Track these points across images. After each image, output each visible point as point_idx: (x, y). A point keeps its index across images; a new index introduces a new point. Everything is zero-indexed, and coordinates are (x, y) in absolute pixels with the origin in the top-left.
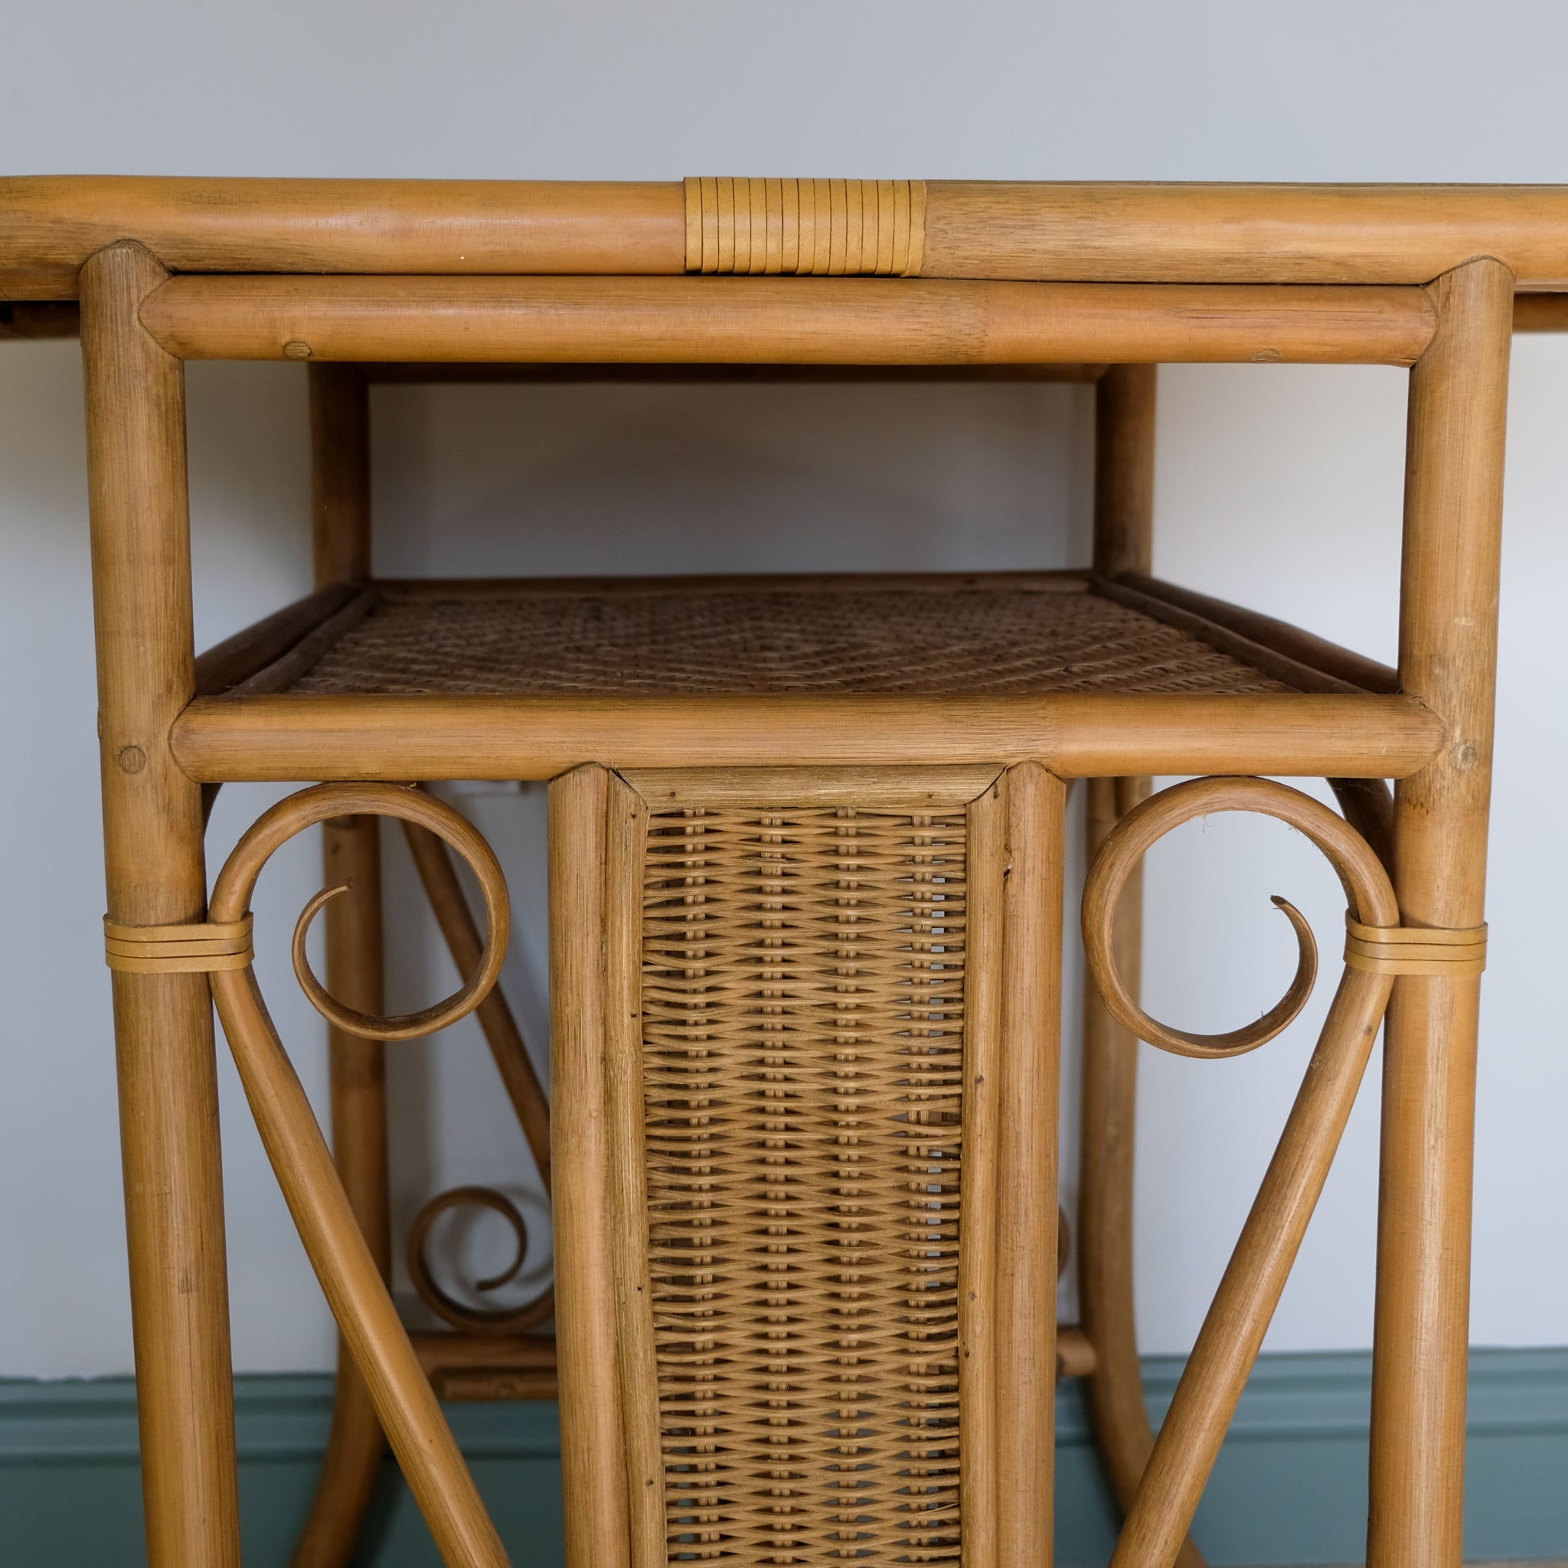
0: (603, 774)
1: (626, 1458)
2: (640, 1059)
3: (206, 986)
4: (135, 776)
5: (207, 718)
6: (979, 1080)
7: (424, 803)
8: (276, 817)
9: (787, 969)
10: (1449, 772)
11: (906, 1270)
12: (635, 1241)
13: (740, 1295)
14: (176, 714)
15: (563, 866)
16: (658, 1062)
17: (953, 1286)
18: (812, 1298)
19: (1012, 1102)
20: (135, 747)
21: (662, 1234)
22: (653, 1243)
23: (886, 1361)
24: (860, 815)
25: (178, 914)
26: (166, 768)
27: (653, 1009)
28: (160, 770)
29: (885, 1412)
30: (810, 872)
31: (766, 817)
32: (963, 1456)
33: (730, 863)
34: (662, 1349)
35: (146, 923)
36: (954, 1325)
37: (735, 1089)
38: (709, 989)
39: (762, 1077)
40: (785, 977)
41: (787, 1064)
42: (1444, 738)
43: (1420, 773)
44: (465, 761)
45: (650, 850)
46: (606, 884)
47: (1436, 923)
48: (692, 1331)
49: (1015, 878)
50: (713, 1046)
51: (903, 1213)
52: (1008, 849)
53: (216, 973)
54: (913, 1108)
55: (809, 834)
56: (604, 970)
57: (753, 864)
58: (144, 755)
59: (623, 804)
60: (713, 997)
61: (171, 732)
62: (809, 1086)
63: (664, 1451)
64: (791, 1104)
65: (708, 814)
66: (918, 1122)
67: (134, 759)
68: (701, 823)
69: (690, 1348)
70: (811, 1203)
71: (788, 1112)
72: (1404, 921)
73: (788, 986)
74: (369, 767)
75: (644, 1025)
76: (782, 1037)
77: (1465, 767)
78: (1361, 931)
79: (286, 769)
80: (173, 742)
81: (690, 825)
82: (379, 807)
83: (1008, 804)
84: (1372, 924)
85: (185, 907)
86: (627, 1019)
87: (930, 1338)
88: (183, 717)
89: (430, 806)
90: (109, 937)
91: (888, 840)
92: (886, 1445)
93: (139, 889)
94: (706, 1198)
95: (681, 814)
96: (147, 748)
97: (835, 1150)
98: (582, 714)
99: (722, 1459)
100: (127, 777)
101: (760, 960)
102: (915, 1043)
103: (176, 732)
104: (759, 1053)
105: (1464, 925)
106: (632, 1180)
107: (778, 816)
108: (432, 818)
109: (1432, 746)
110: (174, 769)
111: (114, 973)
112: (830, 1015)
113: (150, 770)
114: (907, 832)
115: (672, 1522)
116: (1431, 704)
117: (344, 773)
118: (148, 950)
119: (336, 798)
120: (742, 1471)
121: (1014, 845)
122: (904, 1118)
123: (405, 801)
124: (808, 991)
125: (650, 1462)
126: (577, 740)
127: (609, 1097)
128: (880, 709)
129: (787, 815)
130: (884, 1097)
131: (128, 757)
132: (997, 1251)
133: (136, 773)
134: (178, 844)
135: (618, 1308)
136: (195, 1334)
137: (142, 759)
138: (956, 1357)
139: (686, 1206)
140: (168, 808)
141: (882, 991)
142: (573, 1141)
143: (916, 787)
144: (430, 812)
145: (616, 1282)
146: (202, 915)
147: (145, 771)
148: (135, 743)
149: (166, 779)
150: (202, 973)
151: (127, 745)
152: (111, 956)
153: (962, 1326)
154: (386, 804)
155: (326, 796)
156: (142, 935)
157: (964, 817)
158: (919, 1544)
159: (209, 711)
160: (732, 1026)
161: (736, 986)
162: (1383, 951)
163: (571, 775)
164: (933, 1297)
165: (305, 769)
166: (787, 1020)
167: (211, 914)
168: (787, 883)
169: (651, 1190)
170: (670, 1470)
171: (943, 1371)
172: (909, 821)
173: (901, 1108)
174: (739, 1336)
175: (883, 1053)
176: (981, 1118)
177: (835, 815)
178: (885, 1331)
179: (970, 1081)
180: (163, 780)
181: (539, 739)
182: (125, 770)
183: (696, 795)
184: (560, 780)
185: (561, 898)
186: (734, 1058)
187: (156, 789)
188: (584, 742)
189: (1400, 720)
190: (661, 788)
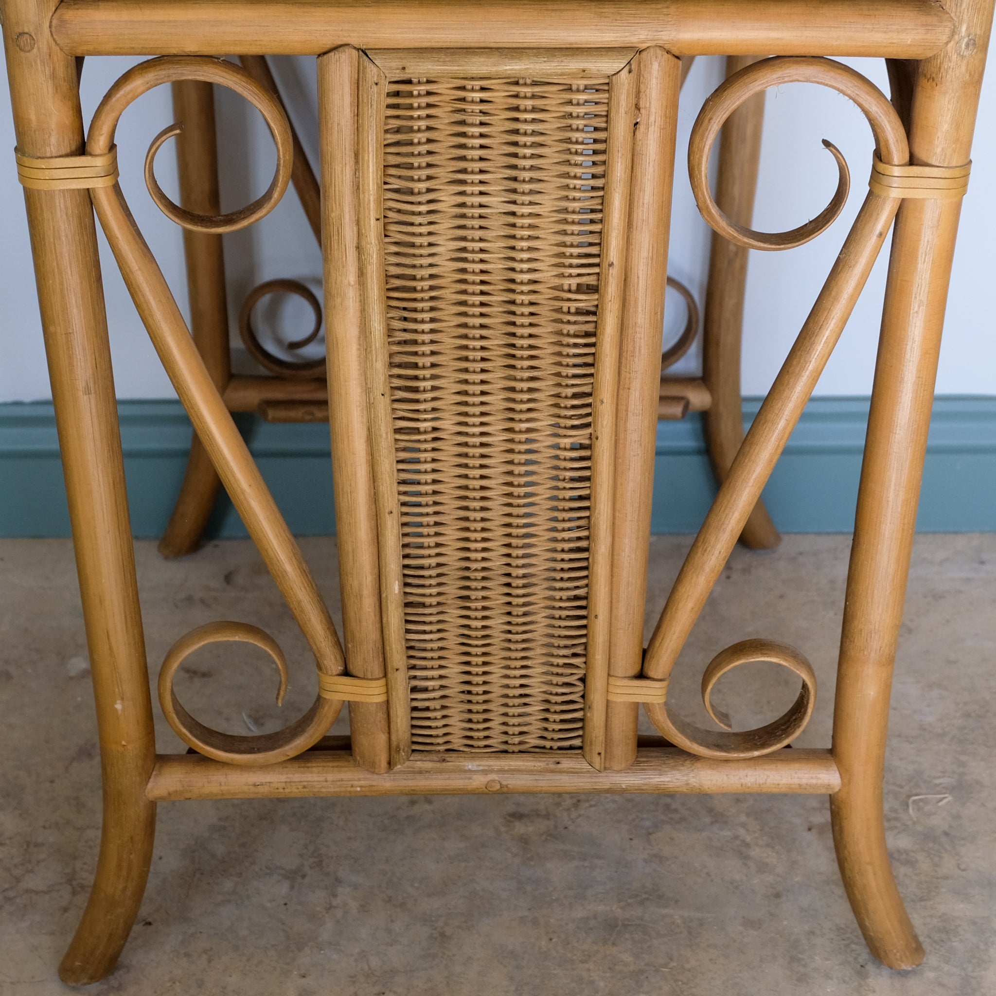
0: (355, 52)
1: (375, 498)
2: (382, 245)
3: (88, 198)
4: (28, 54)
5: (76, 12)
6: (611, 265)
7: (231, 72)
8: (127, 83)
9: (483, 188)
10: (954, 57)
11: (559, 385)
12: (380, 365)
13: (449, 399)
14: (54, 10)
15: (328, 117)
16: (394, 249)
17: (590, 395)
18: (497, 401)
19: (633, 278)
20: (27, 33)
21: (397, 359)
22: (392, 365)
23: (544, 441)
24: (535, 84)
25: (66, 150)
26: (50, 48)
27: (390, 214)
28: (45, 49)
29: (543, 472)
30: (499, 123)
31: (469, 84)
32: (592, 499)
33: (444, 117)
34: (398, 431)
35: (44, 156)
36: (589, 420)
37: (447, 268)
38: (430, 202)
39: (465, 260)
40: (482, 193)
41: (482, 251)
42: (953, 33)
43: (935, 57)
44: (258, 43)
45: (389, 106)
46: (358, 129)
47: (934, 163)
48: (417, 420)
49: (642, 128)
50: (431, 239)
51: (557, 349)
52: (637, 107)
53: (93, 189)
54: (566, 282)
55: (499, 96)
56: (357, 188)
57: (459, 117)
58: (33, 39)
59: (369, 75)
60: (432, 207)
61: (51, 22)
62: (497, 267)
63: (400, 493)
64: (484, 277)
65: (429, 82)
66: (570, 291)
67: (27, 42)
68: (424, 88)
69: (417, 431)
70: (496, 341)
71: (483, 282)
72: (913, 161)
73: (483, 200)
74: (191, 47)
75: (385, 225)
76: (478, 234)
77: (966, 53)
78: (881, 167)
79: (133, 48)
80: (53, 29)
81: (416, 90)
82: (199, 76)
83: (639, 75)
84: (889, 163)
85: (70, 144)
86: (373, 222)
87: (573, 427)
88: (59, 11)
89: (235, 74)
90: (20, 164)
91: (554, 101)
92: (543, 492)
93: (37, 133)
94: (427, 338)
95: (409, 82)
96: (35, 34)
97: (513, 308)
98: (340, 9)
99: (437, 498)
100: (22, 54)
101: (463, 182)
102: (568, 239)
103: (55, 22)
104: (463, 244)
105: (954, 164)
106: (377, 327)
107: (477, 84)
108: (236, 83)
109: (944, 39)
110: (55, 48)
111: (25, 189)
112: (511, 220)
113: (39, 48)
114: (568, 96)
115: (405, 535)
116: (947, 7)
117: (174, 51)
118: (47, 174)
119: (169, 69)
120: (450, 505)
121: (642, 104)
122: (559, 288)
123: (217, 71)
124: (496, 202)
125: (390, 498)
126: (336, 28)
127: (361, 273)
128: (550, 7)
129: (484, 83)
130: (547, 274)
131: (22, 40)
132: (619, 374)
133: (29, 51)
134: (61, 101)
135: (369, 406)
136: (96, 421)
137: (32, 42)
138: (590, 438)
139: (415, 342)
140: (53, 76)
141: (547, 204)
142: (338, 301)
143: (574, 65)
144: (234, 79)
145: (367, 390)
146: (82, 149)
147: (35, 50)
148: (26, 30)
149: (50, 56)
150: (84, 189)
151: (21, 31)
152: (22, 177)
153: (594, 421)
154: (205, 74)
155: (162, 67)
156: (42, 164)
157: (607, 86)
158: (563, 551)
159: (76, 6)
160: (445, 226)
161: (447, 199)
162: (895, 182)
163: (332, 54)
164: (576, 402)
165: (146, 48)
166: (482, 223)
167: (88, 148)
168: (483, 130)
169: (390, 332)
170: (404, 504)
171: (582, 447)
172: (569, 89)
173: (557, 281)
174: (448, 424)
175: (547, 245)
176: (612, 289)
177: (517, 83)
178: (544, 421)
179: (605, 265)
180: (48, 57)
181: (310, 28)
182: (21, 49)
183: (419, 69)
184: (325, 56)
185: (327, 138)
186: (446, 247)
187: (44, 62)
188: (342, 30)
189: (924, 19)
190: (395, 64)
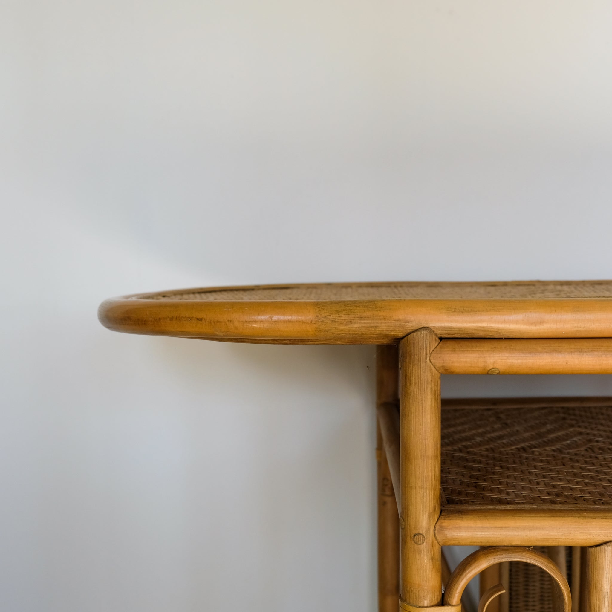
4: (420, 546)
5: (449, 522)
7: (538, 556)
8: (477, 562)
14: (437, 520)
15: (598, 584)
20: (421, 534)
25: (435, 602)
26: (433, 542)
28: (430, 542)
35: (423, 605)
44: (558, 540)
58: (424, 537)
61: (435, 527)
67: (420, 539)
74: (516, 541)
79: (482, 542)
80: (436, 532)
82: (521, 559)
85: (438, 598)
88: (439, 521)
89: (541, 558)
93: (420, 592)
96: (426, 534)
98: (608, 520)
100: (416, 546)
103: (437, 527)
108: (542, 563)
110: (436, 542)
113: (427, 543)
119: (502, 555)
123: (531, 556)
126: (606, 532)
131: (417, 539)
133: (421, 544)
134: (436, 573)
137: (424, 539)
140: (433, 558)
144: (541, 561)
146: (442, 603)
147: (425, 544)
148: (421, 532)
149: (432, 547)
151: (417, 532)
154: (524, 557)
155: (498, 553)
159: (450, 518)
163: (603, 547)
165: (490, 542)
167: (447, 602)
180: (431, 547)
181: (590, 531)
182: (416, 543)
184: (598, 548)
185: (596, 596)
187: (429, 551)
188: (609, 533)
